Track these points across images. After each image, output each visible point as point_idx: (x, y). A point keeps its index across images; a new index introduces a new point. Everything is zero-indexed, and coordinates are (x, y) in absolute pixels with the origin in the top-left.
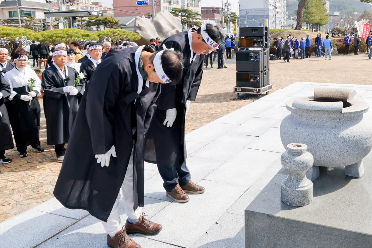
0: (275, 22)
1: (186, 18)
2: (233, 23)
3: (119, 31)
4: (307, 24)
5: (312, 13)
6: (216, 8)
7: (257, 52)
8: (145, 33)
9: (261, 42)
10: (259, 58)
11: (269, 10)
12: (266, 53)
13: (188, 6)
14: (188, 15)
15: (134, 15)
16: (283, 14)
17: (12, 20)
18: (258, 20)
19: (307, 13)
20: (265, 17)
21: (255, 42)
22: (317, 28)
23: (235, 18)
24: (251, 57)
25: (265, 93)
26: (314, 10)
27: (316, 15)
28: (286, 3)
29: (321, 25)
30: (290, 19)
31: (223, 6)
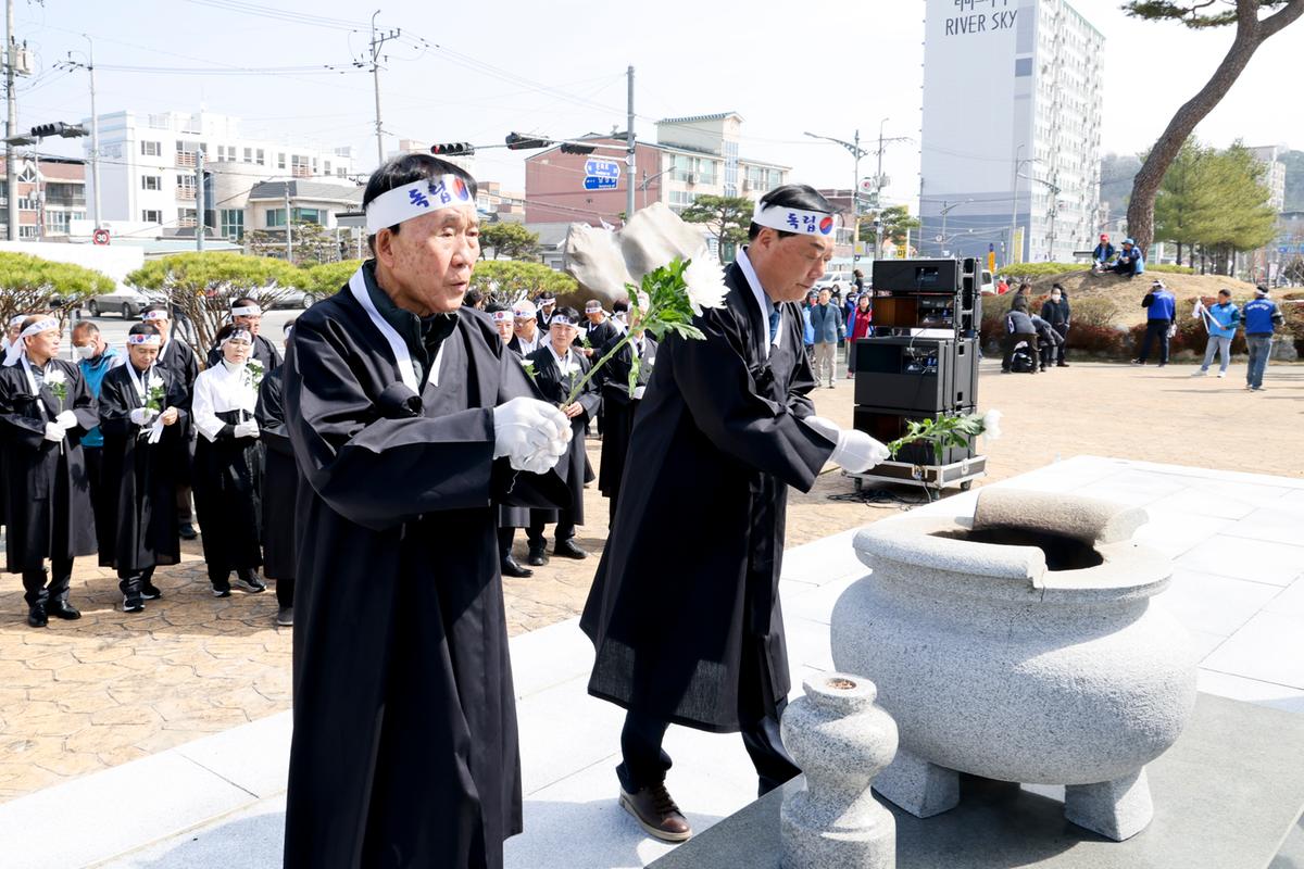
0: (1051, 237)
1: (737, 225)
2: (896, 242)
3: (517, 267)
4: (1179, 245)
5: (1204, 208)
6: (839, 195)
7: (931, 346)
8: (591, 272)
9: (948, 310)
10: (937, 364)
11: (1030, 197)
12: (967, 350)
13: (745, 189)
14: (743, 217)
15: (581, 217)
16: (1084, 210)
17: (272, 233)
18: (987, 230)
19: (1180, 207)
20: (1014, 221)
21: (925, 312)
22: (1225, 261)
23: (901, 225)
24: (909, 360)
25: (956, 484)
26: (1210, 196)
27: (1220, 215)
28: (1099, 172)
29: (1242, 250)
30: (1116, 229)
31: (857, 187)
